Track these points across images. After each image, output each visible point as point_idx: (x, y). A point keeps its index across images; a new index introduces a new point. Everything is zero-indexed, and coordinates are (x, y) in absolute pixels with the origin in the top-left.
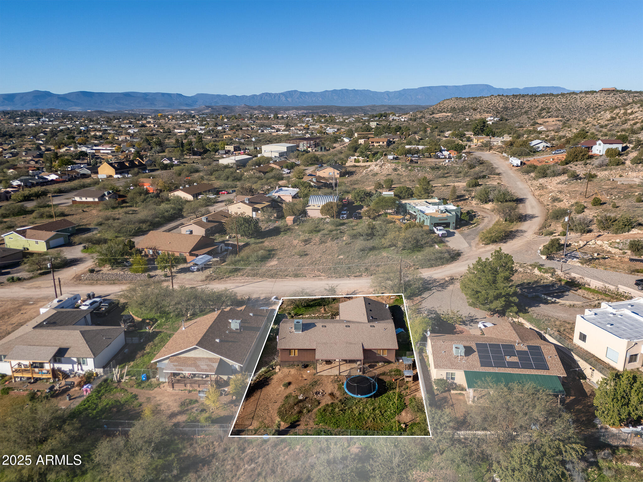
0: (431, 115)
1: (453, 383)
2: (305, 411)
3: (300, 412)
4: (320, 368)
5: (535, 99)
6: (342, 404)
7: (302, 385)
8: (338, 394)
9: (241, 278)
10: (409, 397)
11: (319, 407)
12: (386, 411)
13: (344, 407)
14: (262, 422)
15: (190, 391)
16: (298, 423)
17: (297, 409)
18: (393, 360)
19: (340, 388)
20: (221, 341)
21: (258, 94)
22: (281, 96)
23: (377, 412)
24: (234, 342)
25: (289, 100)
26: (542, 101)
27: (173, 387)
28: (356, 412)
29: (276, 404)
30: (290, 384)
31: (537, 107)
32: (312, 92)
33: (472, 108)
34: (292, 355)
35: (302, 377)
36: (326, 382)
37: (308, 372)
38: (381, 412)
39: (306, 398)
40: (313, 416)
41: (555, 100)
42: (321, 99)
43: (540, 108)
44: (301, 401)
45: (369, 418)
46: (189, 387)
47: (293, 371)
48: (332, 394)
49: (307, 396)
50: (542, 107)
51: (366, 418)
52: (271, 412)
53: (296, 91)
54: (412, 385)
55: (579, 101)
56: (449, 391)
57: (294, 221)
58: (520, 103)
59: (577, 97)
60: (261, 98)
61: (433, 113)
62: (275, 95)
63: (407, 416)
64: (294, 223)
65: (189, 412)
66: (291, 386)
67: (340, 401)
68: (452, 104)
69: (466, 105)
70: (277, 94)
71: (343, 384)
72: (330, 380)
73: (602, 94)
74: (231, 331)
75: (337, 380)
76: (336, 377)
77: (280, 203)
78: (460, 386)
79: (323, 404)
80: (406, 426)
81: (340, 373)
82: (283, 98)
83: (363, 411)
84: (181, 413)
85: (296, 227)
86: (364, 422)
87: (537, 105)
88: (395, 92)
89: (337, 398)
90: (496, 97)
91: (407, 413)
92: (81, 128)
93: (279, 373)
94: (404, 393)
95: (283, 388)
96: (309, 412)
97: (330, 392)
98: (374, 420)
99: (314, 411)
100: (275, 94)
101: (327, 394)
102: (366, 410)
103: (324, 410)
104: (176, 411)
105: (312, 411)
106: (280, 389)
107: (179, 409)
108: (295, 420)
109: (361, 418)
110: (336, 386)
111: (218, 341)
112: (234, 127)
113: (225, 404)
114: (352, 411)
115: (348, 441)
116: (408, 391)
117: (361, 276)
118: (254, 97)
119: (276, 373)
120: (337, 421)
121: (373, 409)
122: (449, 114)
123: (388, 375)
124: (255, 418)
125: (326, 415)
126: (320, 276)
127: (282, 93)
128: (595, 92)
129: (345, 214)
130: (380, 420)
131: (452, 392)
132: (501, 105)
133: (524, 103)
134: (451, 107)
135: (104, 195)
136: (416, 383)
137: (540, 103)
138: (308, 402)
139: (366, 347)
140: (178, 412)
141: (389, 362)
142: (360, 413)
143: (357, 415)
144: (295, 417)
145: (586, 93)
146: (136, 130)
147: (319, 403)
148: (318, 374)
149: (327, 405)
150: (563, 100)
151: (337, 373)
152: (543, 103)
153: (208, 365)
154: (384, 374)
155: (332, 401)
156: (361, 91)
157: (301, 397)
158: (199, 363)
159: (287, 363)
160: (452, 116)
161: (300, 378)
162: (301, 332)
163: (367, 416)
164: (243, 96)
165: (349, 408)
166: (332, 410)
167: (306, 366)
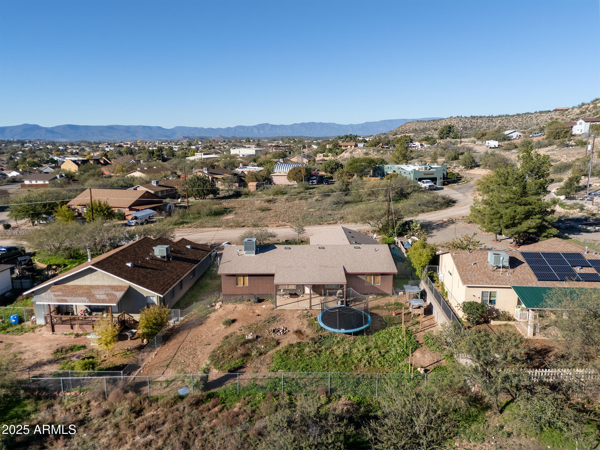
0: (394, 135)
1: (493, 309)
2: (254, 353)
3: (247, 355)
4: (281, 301)
5: (492, 120)
6: (315, 343)
7: (253, 321)
8: (308, 331)
9: (187, 229)
10: (422, 334)
11: (278, 348)
12: (388, 352)
13: (319, 347)
14: (182, 370)
15: (77, 335)
16: (242, 370)
17: (241, 351)
18: (390, 292)
19: (311, 325)
20: (134, 266)
21: (232, 127)
22: (254, 128)
23: (374, 352)
24: (155, 269)
25: (261, 132)
26: (499, 121)
27: (53, 331)
28: (339, 352)
29: (210, 347)
30: (234, 321)
31: (495, 126)
32: (282, 125)
33: (433, 128)
34: (241, 284)
35: (254, 313)
36: (290, 317)
37: (264, 306)
38: (380, 353)
39: (257, 337)
40: (268, 360)
41: (511, 119)
42: (290, 131)
43: (497, 127)
44: (249, 341)
45: (360, 361)
46: (77, 329)
47: (240, 307)
48: (299, 332)
49: (259, 335)
50: (499, 126)
51: (356, 361)
52: (200, 357)
53: (267, 124)
54: (424, 320)
55: (534, 119)
56: (487, 322)
57: (258, 186)
58: (479, 123)
59: (533, 116)
60: (235, 130)
61: (396, 134)
62: (248, 128)
63: (425, 357)
64: (257, 189)
65: (66, 361)
66: (236, 324)
67: (312, 339)
68: (413, 126)
69: (427, 126)
70: (250, 127)
71: (316, 319)
72: (296, 315)
73: (556, 113)
74: (154, 258)
75: (307, 315)
76: (306, 312)
77: (243, 177)
78: (504, 313)
79: (284, 344)
80: (426, 371)
81: (311, 306)
82: (256, 130)
83: (350, 352)
84: (50, 362)
85: (260, 193)
86: (353, 367)
87: (494, 124)
88: (358, 125)
89: (307, 336)
90: (455, 118)
91: (423, 353)
92: (60, 148)
93: (219, 311)
94: (413, 329)
95: (223, 327)
96: (261, 354)
97: (295, 329)
98: (369, 363)
99: (269, 353)
100: (249, 126)
101: (292, 331)
102: (355, 351)
103: (287, 352)
104: (45, 360)
105: (265, 354)
106: (218, 328)
107: (51, 357)
108: (236, 366)
109: (346, 361)
110: (306, 322)
111: (129, 265)
112: (207, 147)
113: (128, 350)
114: (332, 352)
115: (327, 393)
116: (420, 327)
117: (336, 223)
118: (228, 129)
119: (215, 311)
120: (308, 365)
121: (367, 349)
122: (412, 134)
123: (385, 309)
124: (171, 366)
125: (290, 358)
126: (285, 225)
127: (254, 126)
128: (549, 111)
129: (315, 179)
130: (380, 362)
131: (493, 323)
132: (460, 125)
133: (482, 123)
134: (413, 129)
135: (56, 178)
136: (429, 317)
137: (497, 123)
138: (261, 342)
139: (349, 271)
140: (48, 361)
141: (384, 295)
142: (345, 355)
143: (340, 356)
144: (237, 361)
145: (541, 112)
146: (112, 149)
147: (278, 343)
148: (278, 308)
149: (292, 345)
150: (519, 120)
151: (307, 306)
152: (500, 123)
153: (107, 295)
154: (378, 307)
155: (299, 341)
156: (327, 124)
157: (250, 337)
158: (94, 292)
159: (232, 298)
160: (414, 136)
161: (251, 314)
162: (254, 255)
163: (356, 358)
164: (219, 129)
165: (327, 349)
166: (299, 351)
167: (260, 301)
